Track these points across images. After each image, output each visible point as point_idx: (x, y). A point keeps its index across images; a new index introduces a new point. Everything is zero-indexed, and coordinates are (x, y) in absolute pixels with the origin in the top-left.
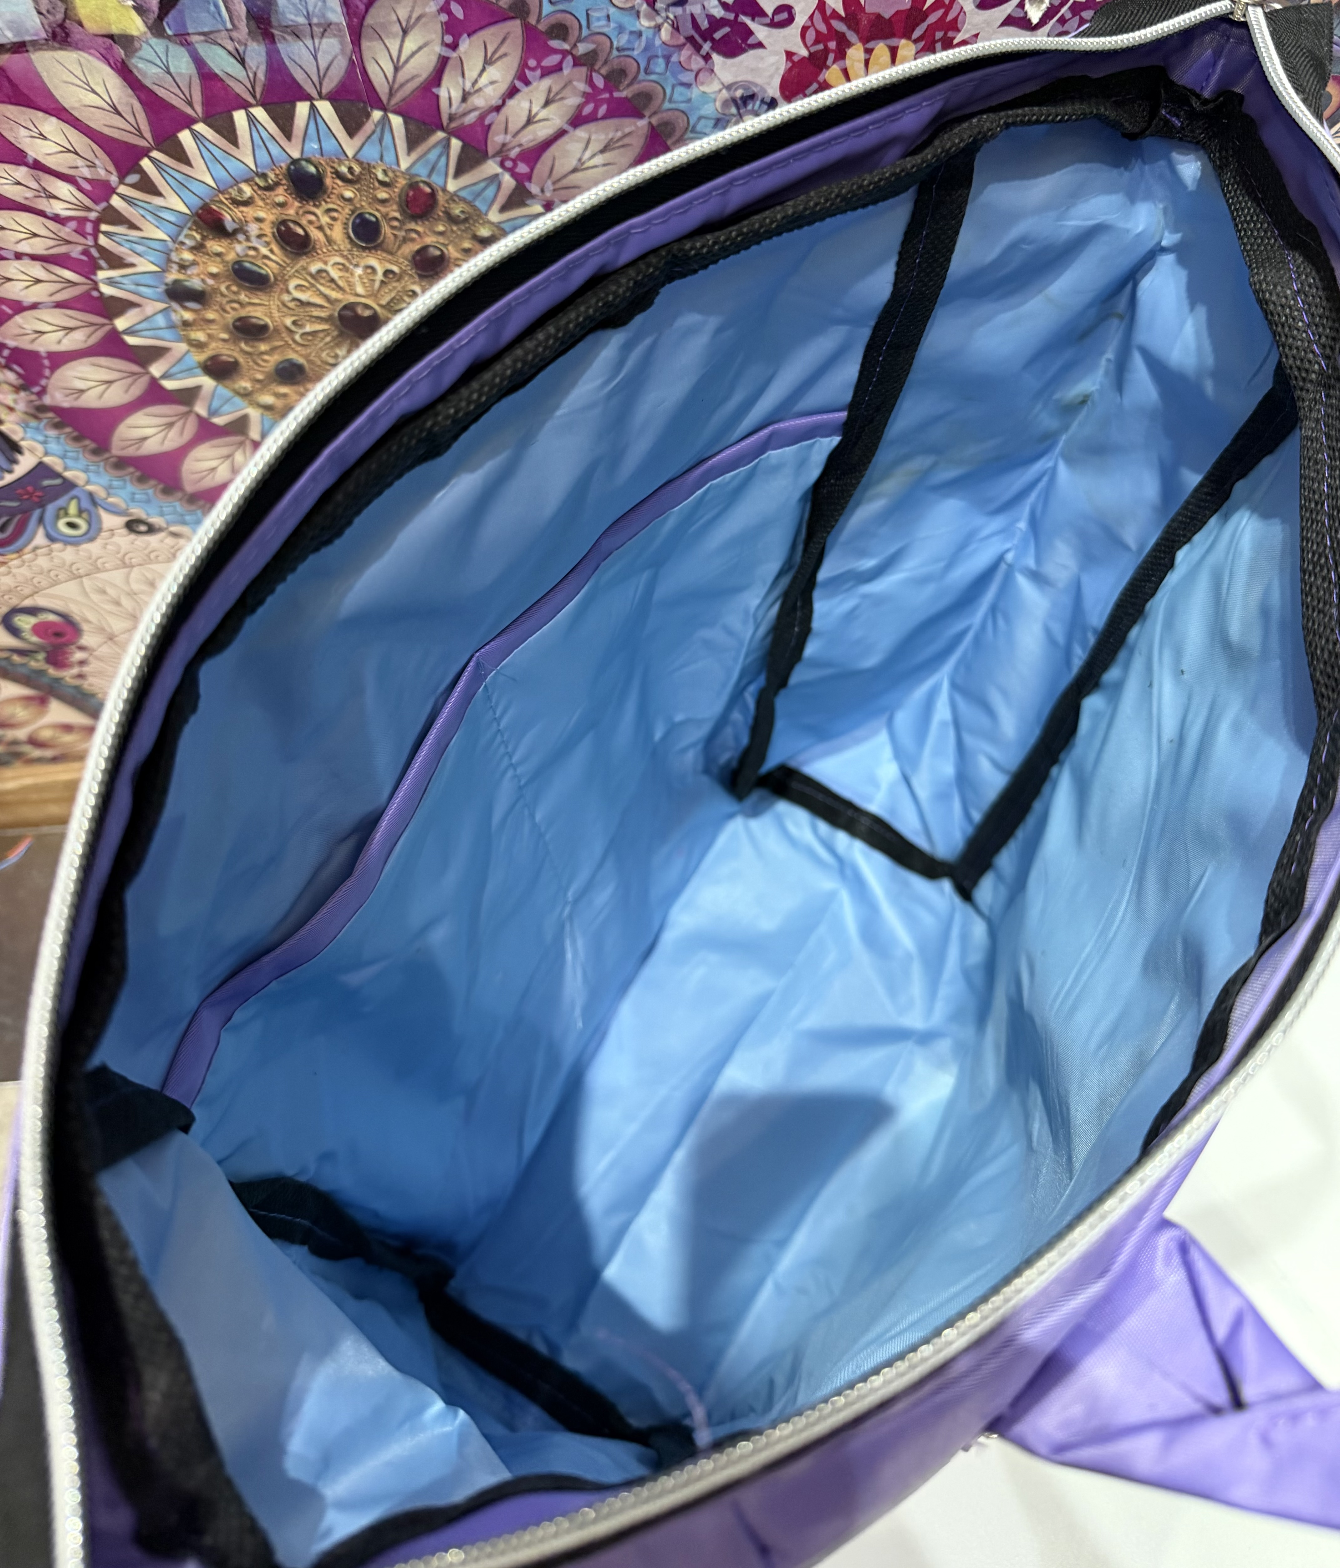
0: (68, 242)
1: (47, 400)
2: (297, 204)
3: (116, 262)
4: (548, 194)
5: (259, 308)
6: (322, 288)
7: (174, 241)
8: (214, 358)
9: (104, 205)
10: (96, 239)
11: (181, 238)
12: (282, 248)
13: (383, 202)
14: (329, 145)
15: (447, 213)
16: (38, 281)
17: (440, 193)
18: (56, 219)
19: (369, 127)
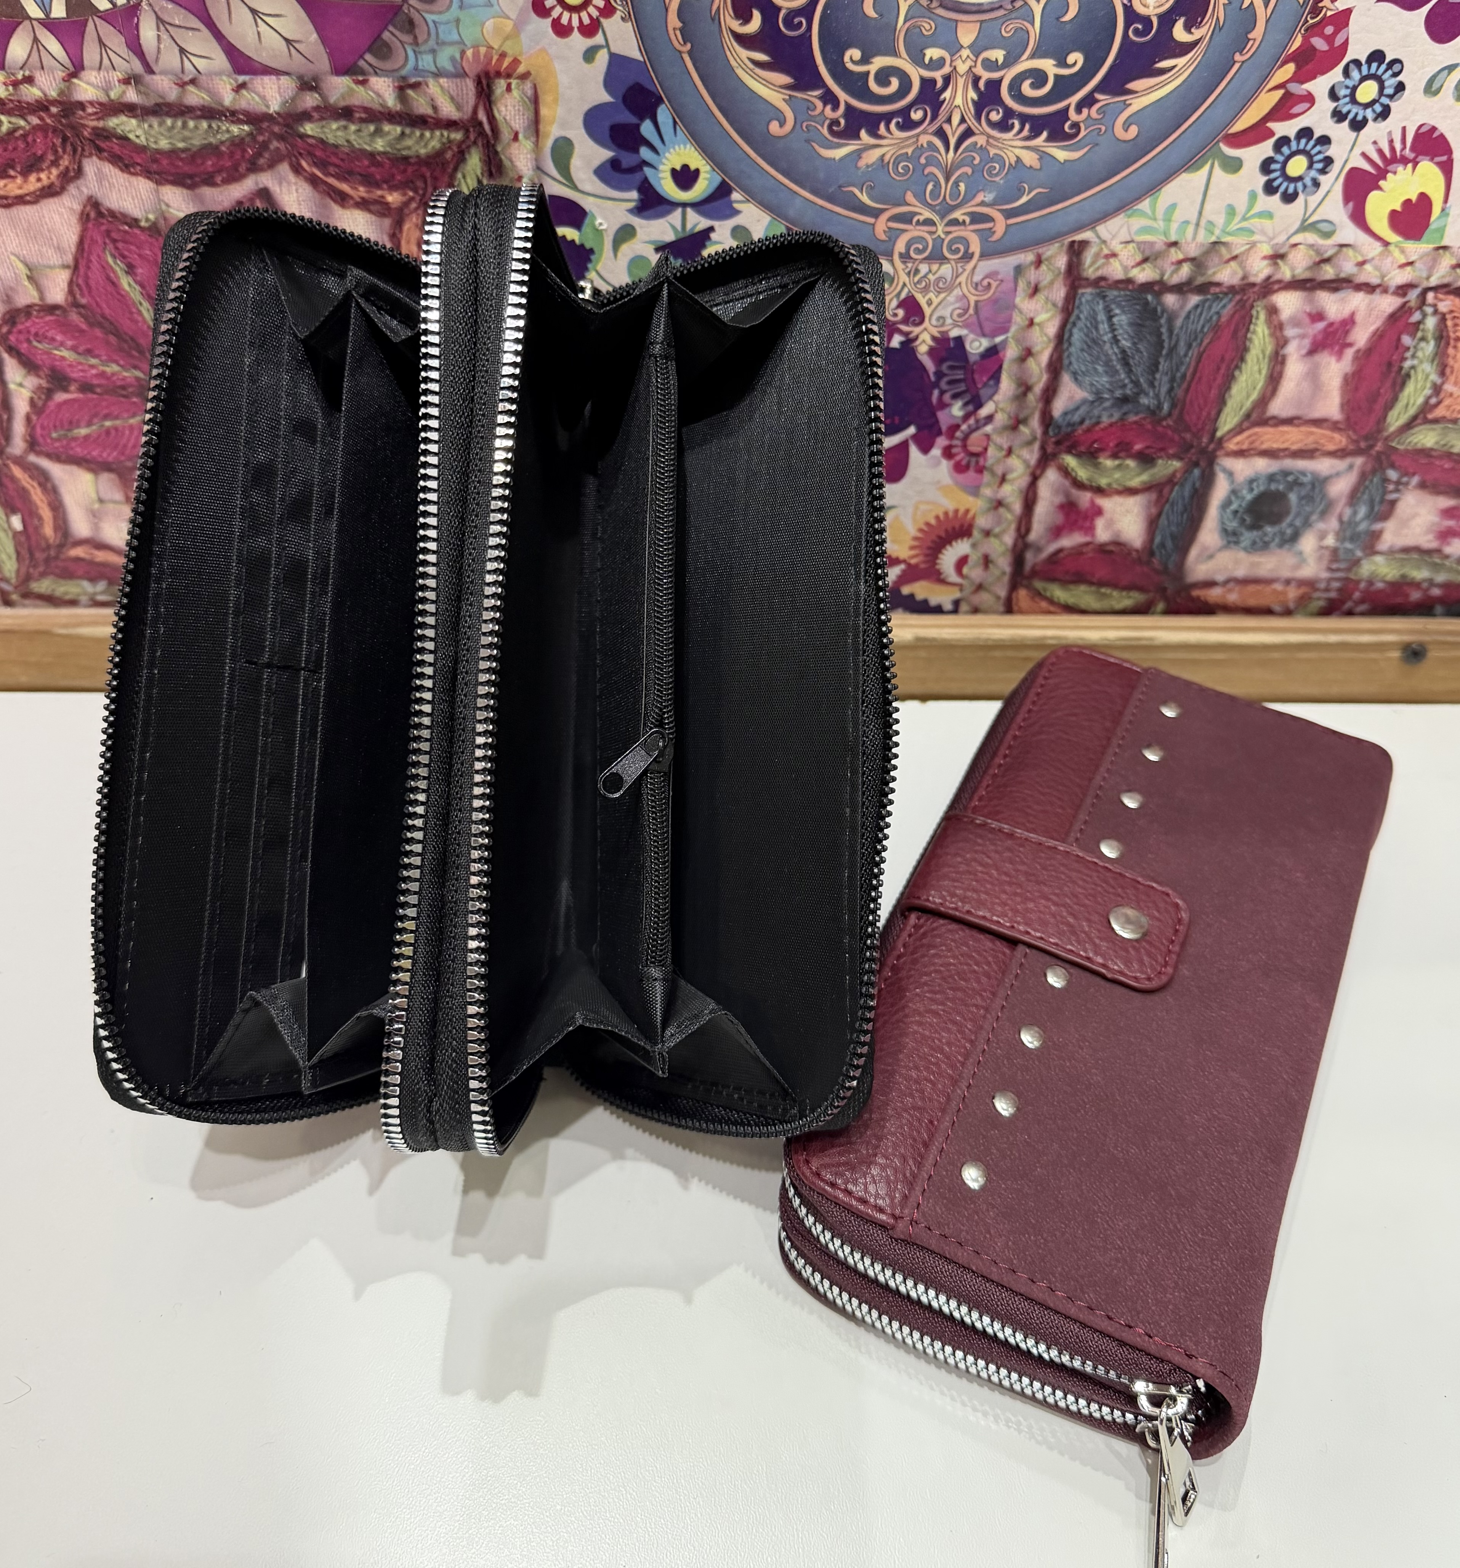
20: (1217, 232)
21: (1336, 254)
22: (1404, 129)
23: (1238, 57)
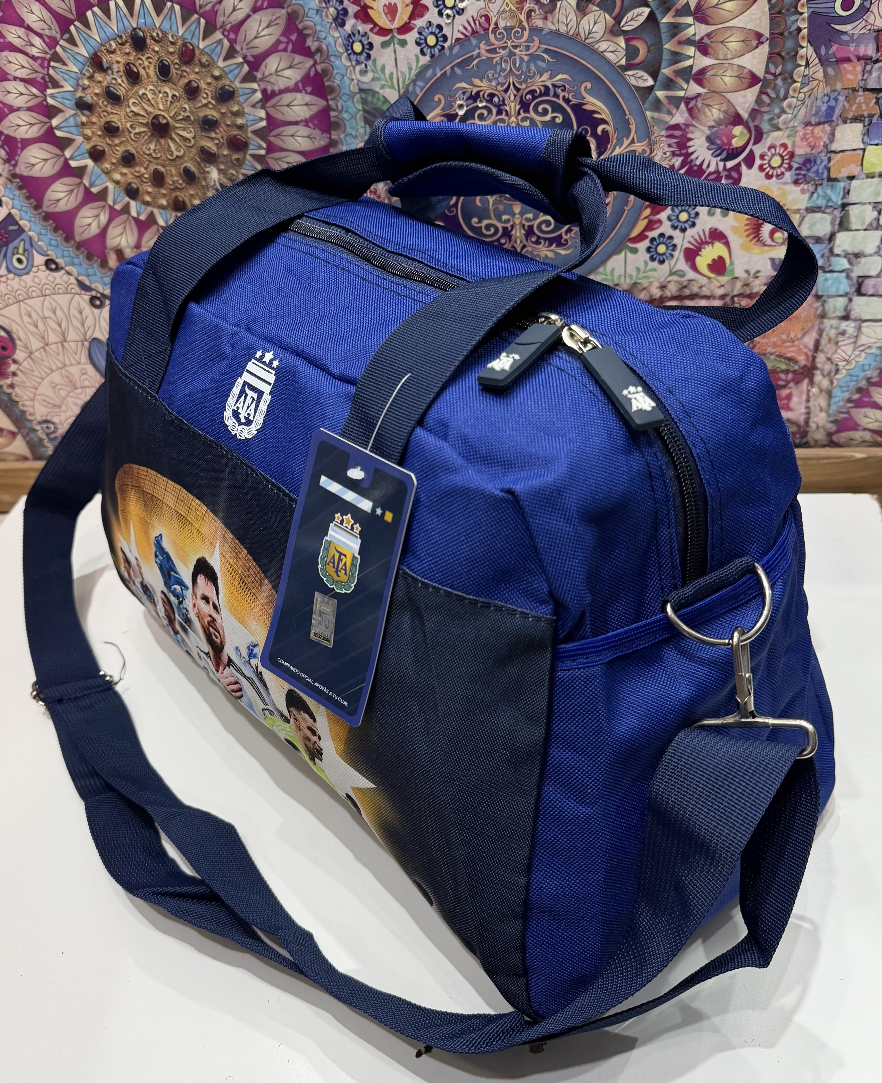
0: (37, 72)
1: (17, 171)
2: (134, 54)
3: (56, 85)
4: (244, 51)
5: (116, 116)
6: (144, 105)
7: (81, 73)
8: (94, 147)
9: (53, 51)
10: (48, 70)
11: (84, 71)
12: (128, 80)
13: (172, 53)
14: (149, 20)
15: (199, 61)
16: (22, 94)
17: (196, 49)
18: (33, 58)
19: (165, 11)
20: (634, 278)
21: (688, 284)
22: (703, 230)
23: (626, 208)
